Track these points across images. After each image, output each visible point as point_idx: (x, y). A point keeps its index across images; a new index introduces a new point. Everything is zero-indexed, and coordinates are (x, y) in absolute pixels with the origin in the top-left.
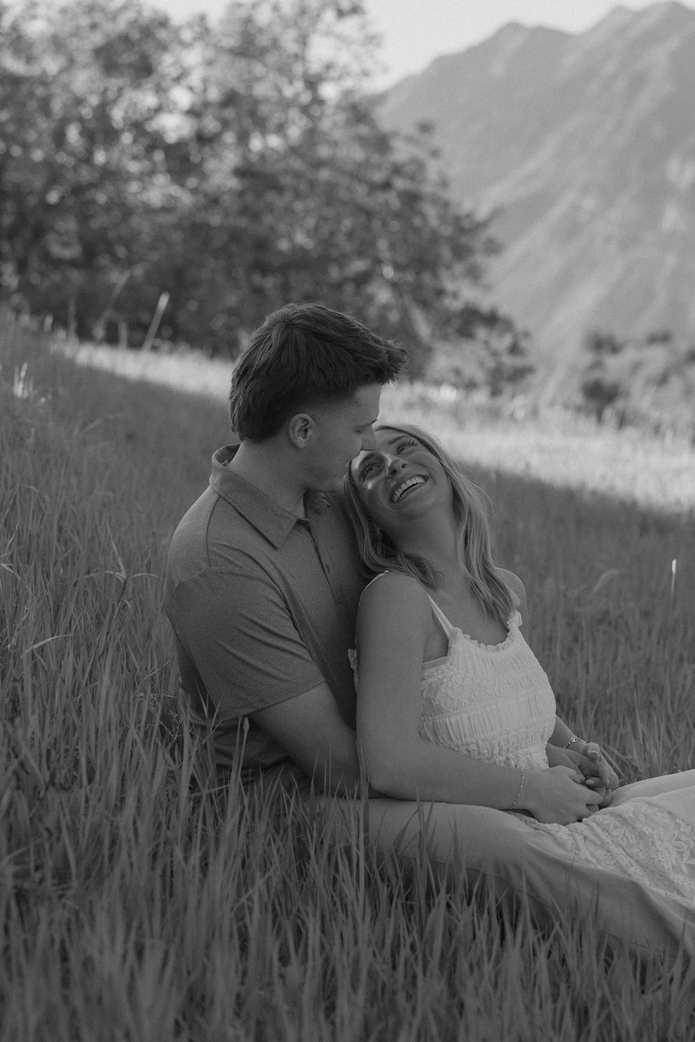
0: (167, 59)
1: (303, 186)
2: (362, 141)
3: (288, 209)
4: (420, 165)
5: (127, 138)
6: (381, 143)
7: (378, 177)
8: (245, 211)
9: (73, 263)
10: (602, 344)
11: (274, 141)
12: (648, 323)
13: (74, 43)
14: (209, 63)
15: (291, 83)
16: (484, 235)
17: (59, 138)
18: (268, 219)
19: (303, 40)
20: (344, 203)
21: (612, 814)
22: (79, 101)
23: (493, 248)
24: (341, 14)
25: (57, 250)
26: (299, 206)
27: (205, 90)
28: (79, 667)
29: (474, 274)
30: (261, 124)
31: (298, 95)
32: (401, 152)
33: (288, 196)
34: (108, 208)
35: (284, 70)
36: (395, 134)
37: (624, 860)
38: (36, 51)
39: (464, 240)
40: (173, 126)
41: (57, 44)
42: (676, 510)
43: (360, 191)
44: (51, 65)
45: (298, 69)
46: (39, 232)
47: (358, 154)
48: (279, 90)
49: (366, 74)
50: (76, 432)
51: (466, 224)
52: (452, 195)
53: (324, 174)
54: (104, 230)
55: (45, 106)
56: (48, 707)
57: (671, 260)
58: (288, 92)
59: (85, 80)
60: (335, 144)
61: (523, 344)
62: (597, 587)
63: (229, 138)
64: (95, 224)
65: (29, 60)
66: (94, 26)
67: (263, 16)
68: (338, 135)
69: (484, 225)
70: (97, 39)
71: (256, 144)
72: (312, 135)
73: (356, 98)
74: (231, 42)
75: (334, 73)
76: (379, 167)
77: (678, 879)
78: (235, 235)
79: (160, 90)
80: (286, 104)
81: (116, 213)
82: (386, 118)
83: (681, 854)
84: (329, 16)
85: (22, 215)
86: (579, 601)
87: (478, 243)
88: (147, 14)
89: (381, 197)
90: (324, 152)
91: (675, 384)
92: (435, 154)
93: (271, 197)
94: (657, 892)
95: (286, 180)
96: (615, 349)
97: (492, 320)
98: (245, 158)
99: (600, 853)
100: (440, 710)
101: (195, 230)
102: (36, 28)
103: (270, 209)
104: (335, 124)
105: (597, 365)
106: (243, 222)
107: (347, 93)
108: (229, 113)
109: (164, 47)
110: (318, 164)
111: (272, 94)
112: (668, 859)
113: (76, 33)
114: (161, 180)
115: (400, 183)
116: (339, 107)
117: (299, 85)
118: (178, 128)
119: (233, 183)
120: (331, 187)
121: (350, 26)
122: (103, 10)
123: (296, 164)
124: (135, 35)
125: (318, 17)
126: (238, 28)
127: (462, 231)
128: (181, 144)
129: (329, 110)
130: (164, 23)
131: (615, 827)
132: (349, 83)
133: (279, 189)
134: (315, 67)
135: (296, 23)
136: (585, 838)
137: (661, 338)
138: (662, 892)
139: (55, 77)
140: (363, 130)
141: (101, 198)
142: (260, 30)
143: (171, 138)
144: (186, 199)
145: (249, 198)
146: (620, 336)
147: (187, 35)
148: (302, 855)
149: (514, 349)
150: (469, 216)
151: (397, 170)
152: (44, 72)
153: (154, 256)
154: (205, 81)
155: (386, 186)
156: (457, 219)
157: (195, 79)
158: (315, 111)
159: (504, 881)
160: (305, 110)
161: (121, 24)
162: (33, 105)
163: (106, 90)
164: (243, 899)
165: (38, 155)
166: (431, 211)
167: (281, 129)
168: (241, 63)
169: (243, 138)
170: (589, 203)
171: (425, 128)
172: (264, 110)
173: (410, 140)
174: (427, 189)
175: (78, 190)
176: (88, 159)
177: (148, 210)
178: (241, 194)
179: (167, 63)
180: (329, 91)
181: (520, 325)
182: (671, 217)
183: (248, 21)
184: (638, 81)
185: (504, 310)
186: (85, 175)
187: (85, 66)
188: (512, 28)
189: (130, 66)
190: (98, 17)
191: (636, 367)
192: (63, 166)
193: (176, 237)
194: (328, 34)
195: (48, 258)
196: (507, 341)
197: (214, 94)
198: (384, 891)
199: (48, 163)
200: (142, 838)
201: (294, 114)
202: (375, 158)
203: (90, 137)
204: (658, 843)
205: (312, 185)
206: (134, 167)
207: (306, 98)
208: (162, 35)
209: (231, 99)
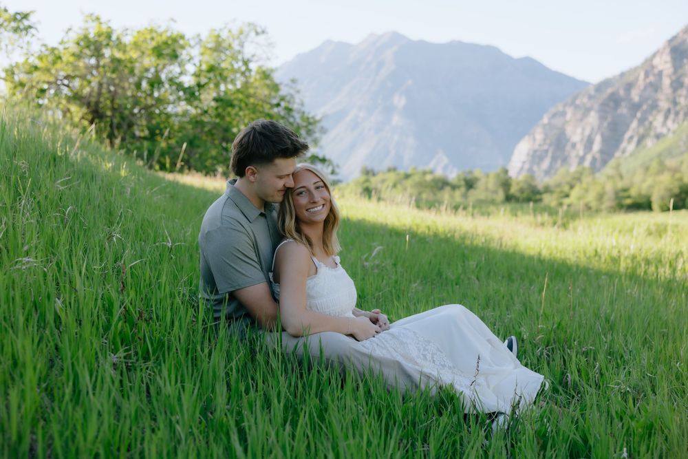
0: (184, 52)
1: (243, 105)
2: (268, 86)
3: (237, 115)
4: (292, 96)
5: (167, 86)
6: (276, 88)
7: (275, 102)
8: (218, 115)
9: (145, 138)
10: (368, 172)
11: (230, 87)
12: (387, 163)
13: (144, 45)
14: (202, 54)
15: (237, 63)
16: (319, 125)
17: (138, 85)
18: (228, 119)
19: (242, 45)
20: (261, 112)
21: (388, 333)
22: (147, 70)
23: (324, 131)
24: (257, 33)
25: (138, 133)
26: (241, 113)
27: (201, 65)
28: (152, 275)
29: (316, 142)
30: (225, 79)
31: (239, 68)
32: (284, 91)
33: (237, 109)
34: (159, 115)
35: (234, 58)
36: (281, 84)
37: (395, 354)
38: (128, 49)
39: (310, 127)
40: (188, 81)
41: (136, 45)
42: (404, 228)
43: (267, 107)
44: (134, 55)
45: (240, 57)
46: (130, 125)
47: (266, 92)
48: (232, 65)
49: (268, 59)
50: (148, 192)
51: (311, 121)
52: (306, 109)
53: (252, 100)
54: (158, 124)
55: (132, 72)
56: (138, 290)
57: (396, 137)
58: (236, 66)
59: (149, 61)
60: (257, 88)
61: (337, 170)
62: (373, 255)
63: (212, 86)
64: (154, 122)
65: (125, 52)
66: (152, 39)
67: (224, 35)
68: (257, 84)
69: (319, 121)
70: (154, 44)
71: (222, 87)
72: (246, 84)
73: (264, 69)
74: (211, 45)
75: (255, 58)
76: (275, 97)
77: (419, 361)
78: (215, 126)
79: (181, 65)
80: (235, 71)
81: (163, 117)
82: (277, 78)
83: (419, 350)
84: (253, 34)
85: (123, 118)
86: (366, 260)
87: (317, 128)
88: (175, 33)
89: (276, 110)
90: (251, 91)
91: (399, 187)
92: (298, 92)
93: (229, 109)
94: (408, 366)
95: (236, 102)
96: (374, 174)
97: (323, 160)
98: (218, 93)
99: (384, 351)
100: (313, 297)
101: (197, 123)
102: (127, 40)
103: (229, 114)
104: (256, 80)
105: (367, 181)
106: (218, 120)
107: (260, 67)
108: (211, 75)
109: (183, 47)
110: (249, 96)
111: (230, 67)
112: (414, 353)
113: (145, 41)
114: (183, 103)
115: (283, 104)
116: (257, 73)
117: (240, 64)
118: (190, 81)
119: (213, 104)
120: (255, 106)
121: (261, 38)
122: (156, 32)
123: (240, 96)
124: (170, 42)
125: (247, 35)
126: (214, 39)
127: (310, 124)
128: (190, 88)
129: (253, 73)
130: (182, 37)
131: (391, 340)
132: (260, 63)
133: (232, 106)
134: (247, 56)
135: (238, 38)
136: (378, 345)
137: (392, 170)
138: (410, 365)
139: (136, 59)
140: (268, 82)
141: (157, 111)
142: (224, 40)
143: (186, 85)
144: (193, 111)
145: (220, 110)
146: (376, 169)
147: (192, 43)
148: (253, 352)
149: (333, 173)
150: (313, 118)
151: (283, 99)
152: (131, 58)
153: (180, 135)
154: (200, 62)
155: (278, 105)
156: (308, 118)
157: (196, 61)
158: (247, 74)
159: (341, 363)
160: (243, 74)
161: (164, 38)
162: (126, 71)
163: (158, 65)
164: (228, 367)
165: (129, 93)
166: (297, 116)
167: (233, 82)
168: (215, 54)
169: (217, 85)
170: (362, 115)
171: (293, 81)
172: (225, 73)
173: (287, 85)
174: (295, 107)
175: (147, 108)
176: (151, 95)
177: (176, 115)
178: (217, 108)
179: (184, 55)
180: (253, 66)
181: (335, 162)
182: (396, 120)
183: (218, 36)
184: (380, 65)
185: (327, 157)
186: (150, 101)
187: (149, 55)
188: (329, 42)
189: (167, 55)
190: (154, 35)
191: (383, 181)
192: (141, 97)
193: (190, 127)
194: (252, 42)
195: (134, 136)
196: (330, 169)
197: (204, 67)
198: (289, 366)
199: (133, 96)
200: (182, 341)
201: (238, 75)
202: (273, 94)
203: (152, 84)
204: (409, 345)
205: (247, 105)
206: (171, 98)
207: (243, 68)
208: (181, 42)
209: (211, 69)
